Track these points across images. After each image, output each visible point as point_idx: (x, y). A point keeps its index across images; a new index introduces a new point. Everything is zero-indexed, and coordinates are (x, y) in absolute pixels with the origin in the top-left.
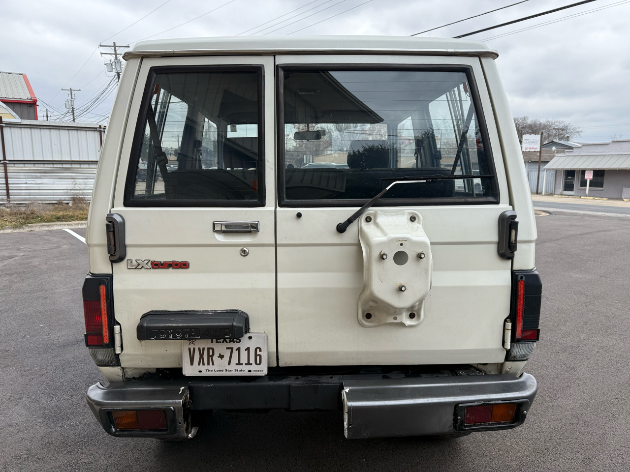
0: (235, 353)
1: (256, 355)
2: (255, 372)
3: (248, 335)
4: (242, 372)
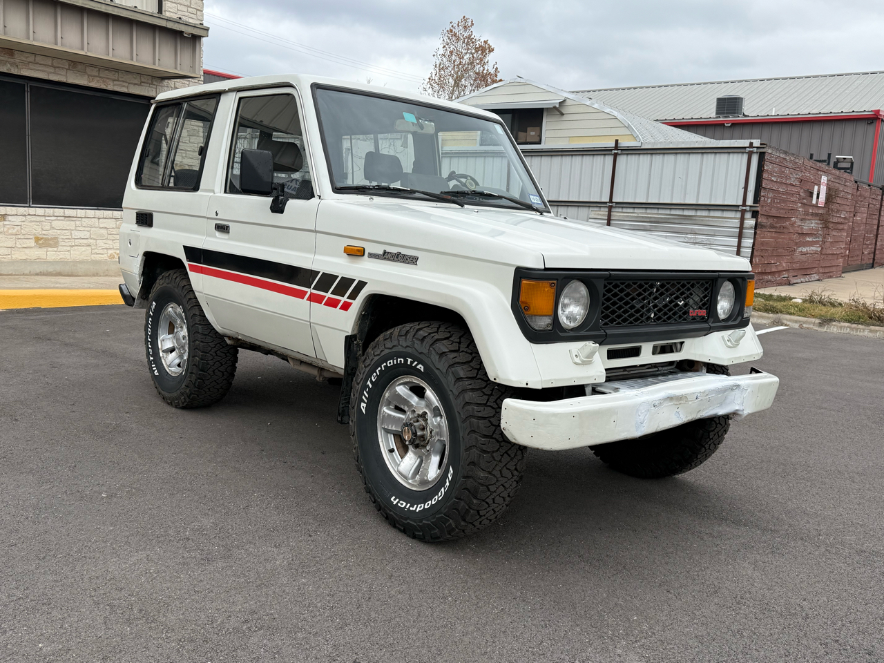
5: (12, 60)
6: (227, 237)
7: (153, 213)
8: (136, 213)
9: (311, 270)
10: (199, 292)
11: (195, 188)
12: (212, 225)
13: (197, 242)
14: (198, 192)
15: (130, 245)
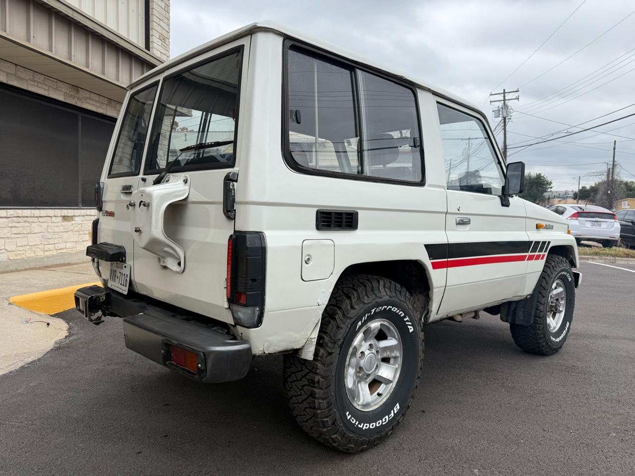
0: (121, 276)
1: (126, 279)
3: (125, 265)
5: (78, 95)
6: (468, 229)
7: (358, 211)
8: (317, 212)
9: (529, 241)
10: (441, 287)
11: (422, 183)
12: (452, 220)
13: (439, 238)
14: (426, 187)
15: (306, 263)
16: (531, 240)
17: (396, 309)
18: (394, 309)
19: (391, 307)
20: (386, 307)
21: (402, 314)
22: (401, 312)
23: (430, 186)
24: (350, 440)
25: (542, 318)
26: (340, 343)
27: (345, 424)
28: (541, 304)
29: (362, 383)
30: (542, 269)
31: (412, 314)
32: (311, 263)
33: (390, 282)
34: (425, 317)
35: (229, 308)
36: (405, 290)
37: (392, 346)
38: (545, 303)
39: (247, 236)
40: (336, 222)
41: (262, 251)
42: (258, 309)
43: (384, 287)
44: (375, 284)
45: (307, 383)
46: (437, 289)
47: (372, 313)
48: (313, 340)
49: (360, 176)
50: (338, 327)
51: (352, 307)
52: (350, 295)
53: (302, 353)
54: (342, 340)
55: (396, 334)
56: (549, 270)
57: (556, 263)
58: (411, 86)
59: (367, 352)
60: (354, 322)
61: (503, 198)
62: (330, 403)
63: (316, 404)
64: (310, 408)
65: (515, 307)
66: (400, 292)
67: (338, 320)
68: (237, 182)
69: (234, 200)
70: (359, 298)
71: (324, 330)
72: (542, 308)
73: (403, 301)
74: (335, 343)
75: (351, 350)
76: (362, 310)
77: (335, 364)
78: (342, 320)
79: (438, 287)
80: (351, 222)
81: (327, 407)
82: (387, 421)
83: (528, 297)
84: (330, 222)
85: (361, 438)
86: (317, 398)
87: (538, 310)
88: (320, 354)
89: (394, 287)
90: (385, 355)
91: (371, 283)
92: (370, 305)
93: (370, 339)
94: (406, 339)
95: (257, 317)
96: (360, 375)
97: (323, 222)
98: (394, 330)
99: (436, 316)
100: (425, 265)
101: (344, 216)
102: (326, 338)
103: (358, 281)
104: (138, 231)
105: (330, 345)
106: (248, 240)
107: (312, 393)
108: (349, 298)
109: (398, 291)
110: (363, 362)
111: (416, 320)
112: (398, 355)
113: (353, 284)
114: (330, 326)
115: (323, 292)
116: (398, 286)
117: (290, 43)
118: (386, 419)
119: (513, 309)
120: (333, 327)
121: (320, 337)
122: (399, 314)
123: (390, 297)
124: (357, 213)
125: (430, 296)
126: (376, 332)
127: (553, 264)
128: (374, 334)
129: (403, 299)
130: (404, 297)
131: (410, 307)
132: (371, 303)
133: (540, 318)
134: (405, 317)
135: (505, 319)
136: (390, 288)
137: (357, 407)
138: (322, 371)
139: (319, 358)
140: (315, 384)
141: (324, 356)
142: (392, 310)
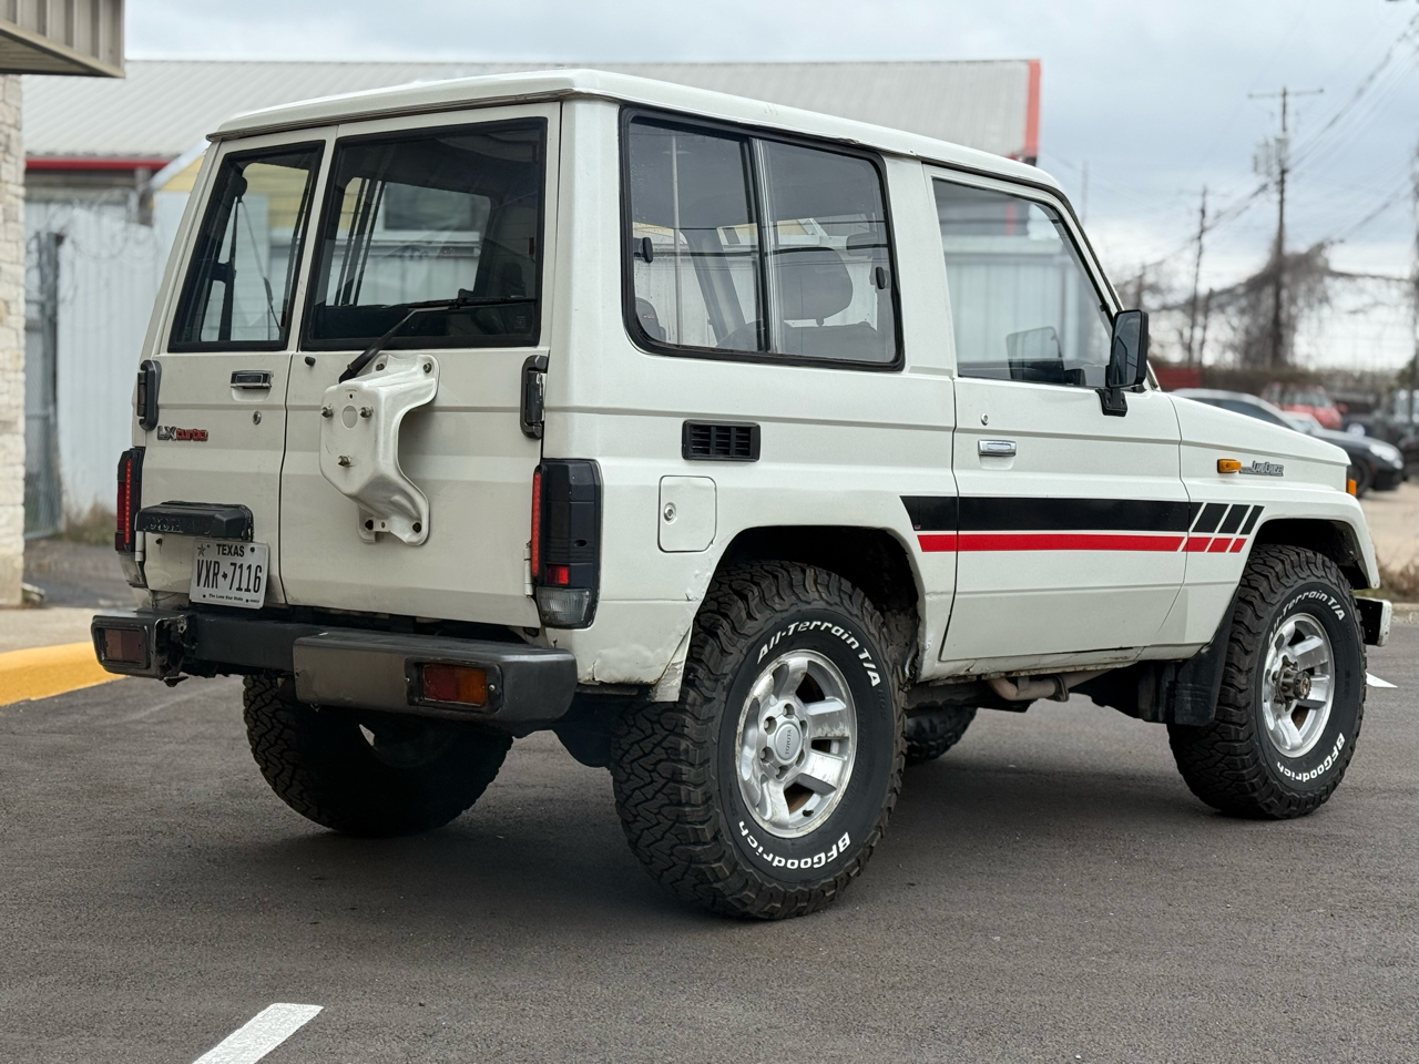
0: (238, 571)
1: (256, 577)
2: (236, 601)
3: (252, 545)
4: (239, 602)
6: (1010, 467)
7: (761, 424)
8: (685, 425)
9: (1190, 503)
10: (942, 593)
11: (896, 365)
12: (968, 446)
13: (938, 483)
14: (905, 374)
15: (667, 519)
16: (1194, 499)
17: (842, 631)
18: (837, 631)
19: (830, 625)
20: (819, 623)
21: (853, 643)
22: (852, 639)
23: (914, 370)
24: (747, 880)
25: (1245, 707)
26: (726, 681)
27: (736, 843)
28: (1240, 671)
29: (771, 782)
30: (1238, 578)
31: (877, 647)
32: (675, 519)
33: (829, 575)
34: (913, 665)
35: (534, 597)
36: (863, 594)
37: (835, 713)
38: (1250, 669)
39: (570, 466)
40: (719, 444)
41: (595, 492)
42: (587, 593)
43: (816, 582)
44: (797, 576)
45: (665, 756)
46: (935, 598)
47: (790, 633)
48: (677, 667)
49: (763, 353)
50: (723, 652)
51: (750, 616)
52: (746, 592)
53: (656, 692)
54: (730, 677)
55: (842, 688)
56: (1265, 583)
57: (1288, 567)
58: (873, 157)
59: (780, 720)
60: (754, 644)
61: (1108, 394)
62: (708, 795)
63: (683, 793)
64: (671, 804)
65: (1173, 679)
66: (850, 597)
67: (723, 638)
68: (546, 372)
69: (542, 403)
70: (763, 599)
71: (695, 656)
72: (1244, 681)
73: (857, 616)
74: (717, 681)
75: (748, 703)
76: (771, 624)
77: (718, 720)
78: (730, 639)
79: (935, 593)
80: (748, 445)
81: (704, 803)
82: (823, 862)
83: (1204, 651)
84: (708, 444)
85: (770, 883)
86: (684, 782)
87: (1232, 685)
88: (690, 700)
89: (836, 584)
90: (820, 733)
91: (788, 572)
92: (785, 615)
93: (787, 693)
94: (866, 702)
95: (585, 607)
96: (767, 764)
97: (696, 443)
98: (837, 679)
99: (937, 665)
100: (904, 541)
101: (734, 433)
102: (700, 670)
103: (762, 568)
104: (345, 463)
105: (707, 683)
106: (571, 473)
107: (673, 774)
108: (744, 598)
109: (845, 593)
110: (771, 740)
111: (886, 662)
112: (847, 733)
113: (750, 573)
114: (708, 649)
115: (696, 576)
116: (846, 585)
117: (634, 113)
118: (820, 858)
119: (1167, 684)
120: (713, 650)
121: (688, 670)
122: (849, 642)
123: (827, 602)
124: (759, 427)
125: (920, 613)
126: (799, 678)
127: (1279, 568)
128: (795, 681)
129: (855, 611)
130: (860, 609)
131: (873, 630)
132: (787, 610)
133: (1238, 708)
134: (860, 650)
135: (1149, 714)
136: (827, 587)
137: (761, 824)
138: (694, 731)
139: (687, 707)
140: (679, 755)
141: (698, 703)
142: (833, 631)
